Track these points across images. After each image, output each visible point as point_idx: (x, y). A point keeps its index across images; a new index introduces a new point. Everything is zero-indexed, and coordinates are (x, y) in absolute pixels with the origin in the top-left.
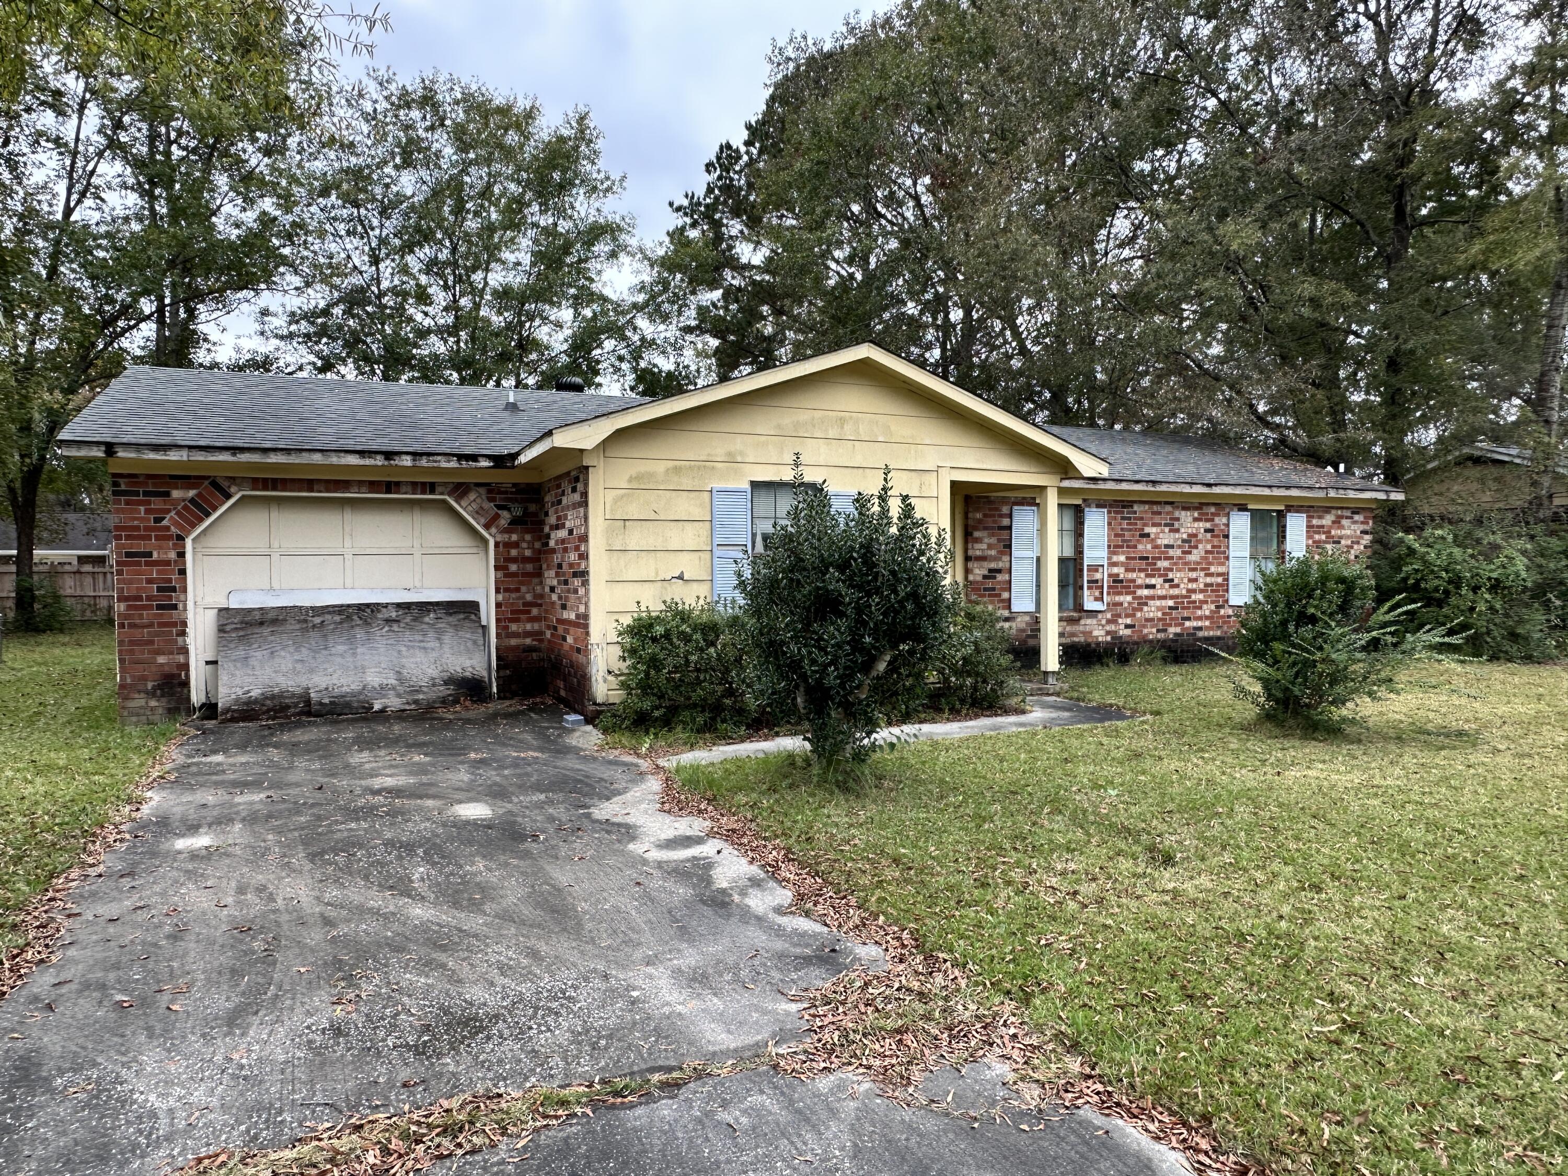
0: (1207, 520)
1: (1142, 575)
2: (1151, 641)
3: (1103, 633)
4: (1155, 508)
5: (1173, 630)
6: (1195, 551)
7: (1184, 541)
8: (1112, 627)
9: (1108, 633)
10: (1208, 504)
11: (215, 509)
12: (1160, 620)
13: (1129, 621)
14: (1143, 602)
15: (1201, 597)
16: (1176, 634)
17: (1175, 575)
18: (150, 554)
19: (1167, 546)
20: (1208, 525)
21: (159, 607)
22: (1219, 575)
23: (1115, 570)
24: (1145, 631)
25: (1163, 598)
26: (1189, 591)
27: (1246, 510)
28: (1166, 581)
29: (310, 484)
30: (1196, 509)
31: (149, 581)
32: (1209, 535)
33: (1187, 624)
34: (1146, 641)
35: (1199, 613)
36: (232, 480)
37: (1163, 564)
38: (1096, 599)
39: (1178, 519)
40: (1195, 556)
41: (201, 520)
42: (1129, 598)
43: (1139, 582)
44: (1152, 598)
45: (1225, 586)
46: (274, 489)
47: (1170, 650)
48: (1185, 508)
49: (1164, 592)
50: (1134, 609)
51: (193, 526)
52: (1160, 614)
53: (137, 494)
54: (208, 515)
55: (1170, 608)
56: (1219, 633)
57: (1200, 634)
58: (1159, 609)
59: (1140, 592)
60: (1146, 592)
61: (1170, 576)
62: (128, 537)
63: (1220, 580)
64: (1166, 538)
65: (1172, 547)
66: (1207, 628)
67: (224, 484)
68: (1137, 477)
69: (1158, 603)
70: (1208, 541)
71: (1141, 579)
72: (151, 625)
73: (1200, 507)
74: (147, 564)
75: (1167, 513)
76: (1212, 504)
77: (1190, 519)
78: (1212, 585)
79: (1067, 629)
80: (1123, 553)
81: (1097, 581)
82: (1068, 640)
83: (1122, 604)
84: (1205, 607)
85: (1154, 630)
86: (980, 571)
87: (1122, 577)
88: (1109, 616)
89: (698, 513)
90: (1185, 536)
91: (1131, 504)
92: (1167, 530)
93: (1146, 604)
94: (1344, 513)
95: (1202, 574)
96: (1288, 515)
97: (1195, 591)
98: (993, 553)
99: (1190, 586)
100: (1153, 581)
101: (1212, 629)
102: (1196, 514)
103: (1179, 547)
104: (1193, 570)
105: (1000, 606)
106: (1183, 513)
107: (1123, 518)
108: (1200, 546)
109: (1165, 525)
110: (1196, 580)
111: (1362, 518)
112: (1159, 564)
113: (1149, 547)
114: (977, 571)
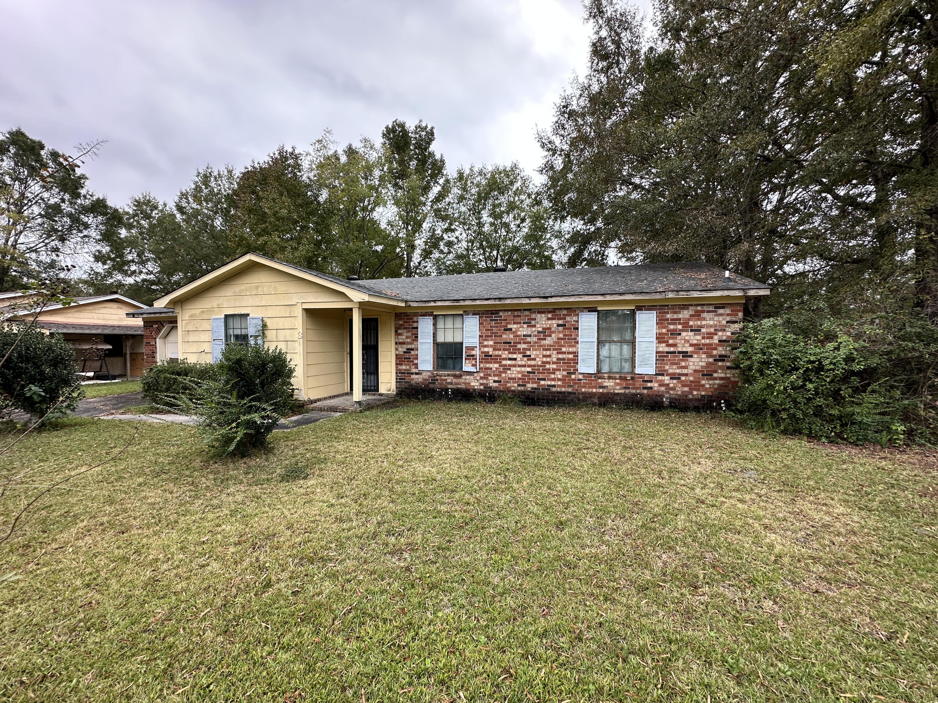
0: (559, 319)
1: (506, 352)
2: (514, 391)
3: (477, 384)
4: (516, 313)
5: (530, 386)
6: (549, 338)
7: (539, 332)
8: (485, 381)
9: (481, 384)
10: (561, 309)
11: (162, 330)
12: (519, 379)
13: (496, 378)
14: (507, 368)
15: (554, 366)
16: (532, 388)
17: (533, 354)
18: (150, 343)
19: (524, 336)
20: (561, 322)
21: (152, 357)
22: (569, 353)
23: (486, 349)
24: (509, 385)
25: (524, 366)
26: (543, 362)
27: (594, 311)
28: (523, 356)
30: (549, 312)
31: (150, 350)
32: (561, 328)
33: (542, 382)
34: (509, 390)
35: (553, 376)
36: (164, 322)
37: (522, 346)
38: (473, 365)
40: (548, 341)
42: (496, 365)
43: (504, 356)
44: (515, 366)
45: (575, 360)
47: (528, 398)
48: (539, 312)
49: (523, 363)
50: (500, 372)
51: (158, 335)
52: (520, 376)
53: (147, 327)
54: (160, 332)
55: (528, 372)
56: (570, 390)
57: (554, 389)
58: (519, 372)
59: (504, 362)
60: (509, 362)
61: (528, 353)
62: (146, 338)
63: (571, 356)
64: (524, 330)
65: (530, 336)
66: (559, 386)
67: (161, 323)
68: (488, 297)
69: (519, 369)
70: (559, 332)
71: (505, 354)
72: (151, 362)
73: (553, 311)
74: (149, 346)
75: (526, 316)
76: (565, 309)
77: (545, 319)
78: (564, 359)
79: (454, 380)
80: (492, 340)
81: (473, 356)
82: (455, 387)
83: (491, 369)
84: (558, 373)
85: (516, 385)
86: (402, 349)
87: (491, 353)
88: (482, 375)
89: (209, 328)
90: (540, 329)
91: (497, 312)
92: (525, 326)
93: (510, 369)
94: (706, 308)
95: (555, 352)
96: (638, 312)
97: (548, 363)
98: (409, 340)
99: (544, 359)
100: (514, 356)
101: (565, 387)
102: (550, 316)
103: (536, 336)
104: (547, 350)
105: (413, 367)
106: (539, 315)
107: (491, 320)
108: (553, 335)
109: (524, 323)
110: (550, 356)
111: (728, 311)
112: (519, 346)
113: (511, 336)
114: (400, 349)
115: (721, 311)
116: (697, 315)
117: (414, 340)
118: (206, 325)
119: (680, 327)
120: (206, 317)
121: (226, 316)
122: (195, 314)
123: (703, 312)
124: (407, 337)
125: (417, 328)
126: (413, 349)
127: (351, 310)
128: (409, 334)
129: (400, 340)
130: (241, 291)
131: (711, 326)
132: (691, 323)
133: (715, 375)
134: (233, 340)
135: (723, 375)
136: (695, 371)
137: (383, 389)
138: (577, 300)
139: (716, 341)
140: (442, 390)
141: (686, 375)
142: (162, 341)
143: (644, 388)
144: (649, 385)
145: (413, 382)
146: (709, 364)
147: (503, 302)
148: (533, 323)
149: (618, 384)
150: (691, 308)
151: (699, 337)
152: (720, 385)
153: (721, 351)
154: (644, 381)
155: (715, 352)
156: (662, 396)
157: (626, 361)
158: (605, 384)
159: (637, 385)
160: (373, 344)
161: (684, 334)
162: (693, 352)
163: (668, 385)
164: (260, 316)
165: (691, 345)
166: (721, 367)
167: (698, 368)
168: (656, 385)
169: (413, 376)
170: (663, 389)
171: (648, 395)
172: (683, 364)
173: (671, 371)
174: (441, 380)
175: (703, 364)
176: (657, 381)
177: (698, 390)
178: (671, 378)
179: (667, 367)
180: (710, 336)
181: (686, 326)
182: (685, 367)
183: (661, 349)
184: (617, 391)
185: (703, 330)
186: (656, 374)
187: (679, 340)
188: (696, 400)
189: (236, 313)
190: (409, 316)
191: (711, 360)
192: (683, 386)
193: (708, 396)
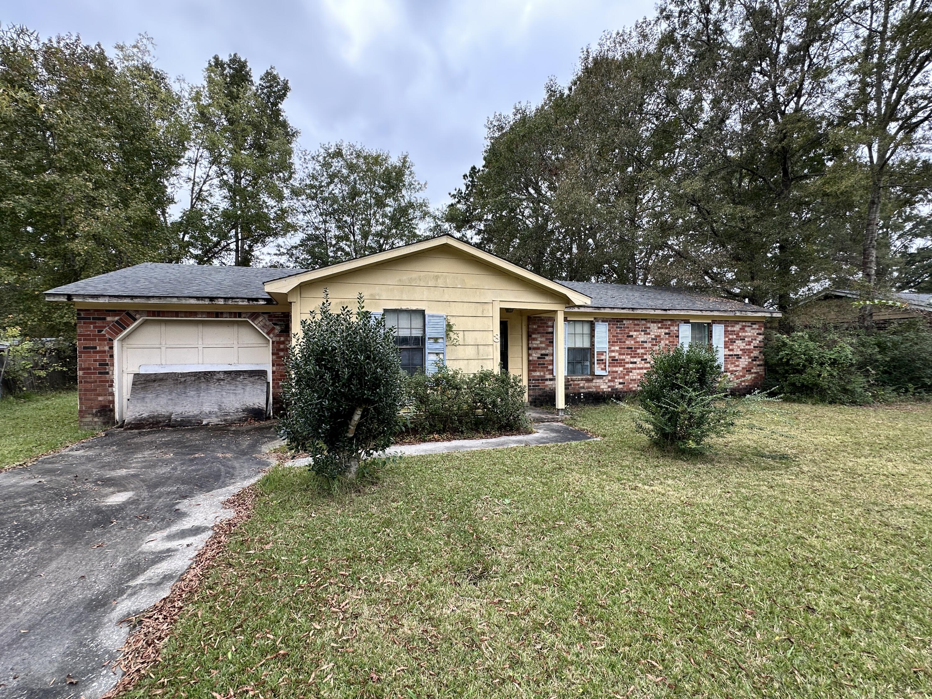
0: (666, 328)
1: (629, 357)
2: (634, 391)
3: (606, 387)
4: (636, 322)
7: (652, 339)
8: (612, 384)
9: (609, 387)
10: (667, 320)
11: (128, 326)
12: (639, 380)
13: (621, 381)
14: (629, 371)
17: (648, 357)
18: (96, 348)
19: (642, 342)
20: (667, 331)
21: (100, 373)
23: (613, 354)
24: (631, 386)
25: (642, 368)
27: (689, 323)
28: (642, 360)
29: (177, 314)
30: (659, 322)
31: (95, 361)
32: (667, 336)
34: (631, 391)
36: (137, 312)
37: (640, 351)
38: (602, 369)
39: (649, 328)
41: (121, 331)
42: (621, 369)
43: (627, 360)
44: (635, 369)
46: (159, 316)
48: (653, 322)
49: (642, 366)
50: (624, 374)
51: (117, 334)
52: (639, 377)
53: (89, 319)
54: (125, 329)
55: (645, 374)
58: (638, 374)
59: (627, 366)
60: (631, 366)
61: (645, 357)
62: (84, 340)
64: (642, 338)
65: (646, 342)
67: (133, 314)
69: (638, 371)
70: (666, 339)
72: (96, 382)
73: (661, 321)
74: (94, 352)
75: (643, 325)
76: (670, 320)
77: (656, 328)
79: (586, 384)
80: (617, 345)
81: (602, 360)
82: (586, 391)
83: (617, 372)
85: (636, 385)
86: (535, 355)
87: (617, 358)
88: (610, 378)
90: (653, 337)
91: (621, 320)
92: (643, 333)
93: (631, 372)
94: (747, 324)
98: (543, 345)
100: (635, 360)
102: (660, 325)
103: (650, 342)
105: (547, 373)
106: (652, 325)
107: (617, 327)
108: (662, 342)
109: (642, 331)
111: (757, 327)
112: (638, 351)
113: (633, 342)
115: (754, 326)
116: (743, 329)
117: (548, 345)
119: (735, 337)
121: (385, 310)
123: (746, 326)
124: (541, 342)
125: (552, 333)
126: (547, 355)
128: (543, 339)
129: (535, 346)
130: (411, 280)
131: (750, 337)
132: (740, 334)
133: (752, 371)
135: (755, 371)
136: (743, 368)
138: (678, 313)
139: (752, 347)
140: (575, 395)
141: (738, 371)
145: (547, 389)
146: (749, 362)
148: (648, 331)
150: (740, 323)
151: (744, 344)
152: (755, 378)
153: (756, 353)
155: (752, 355)
161: (737, 342)
162: (742, 355)
163: (730, 379)
164: (444, 314)
165: (741, 350)
166: (755, 365)
167: (744, 366)
169: (548, 383)
172: (737, 363)
173: (731, 369)
174: (574, 385)
175: (747, 363)
177: (744, 381)
178: (731, 374)
179: (729, 366)
180: (749, 343)
181: (738, 336)
182: (738, 366)
183: (726, 353)
185: (746, 339)
186: (724, 371)
187: (734, 347)
188: (745, 389)
189: (404, 308)
190: (543, 320)
191: (750, 360)
192: (737, 379)
193: (750, 386)
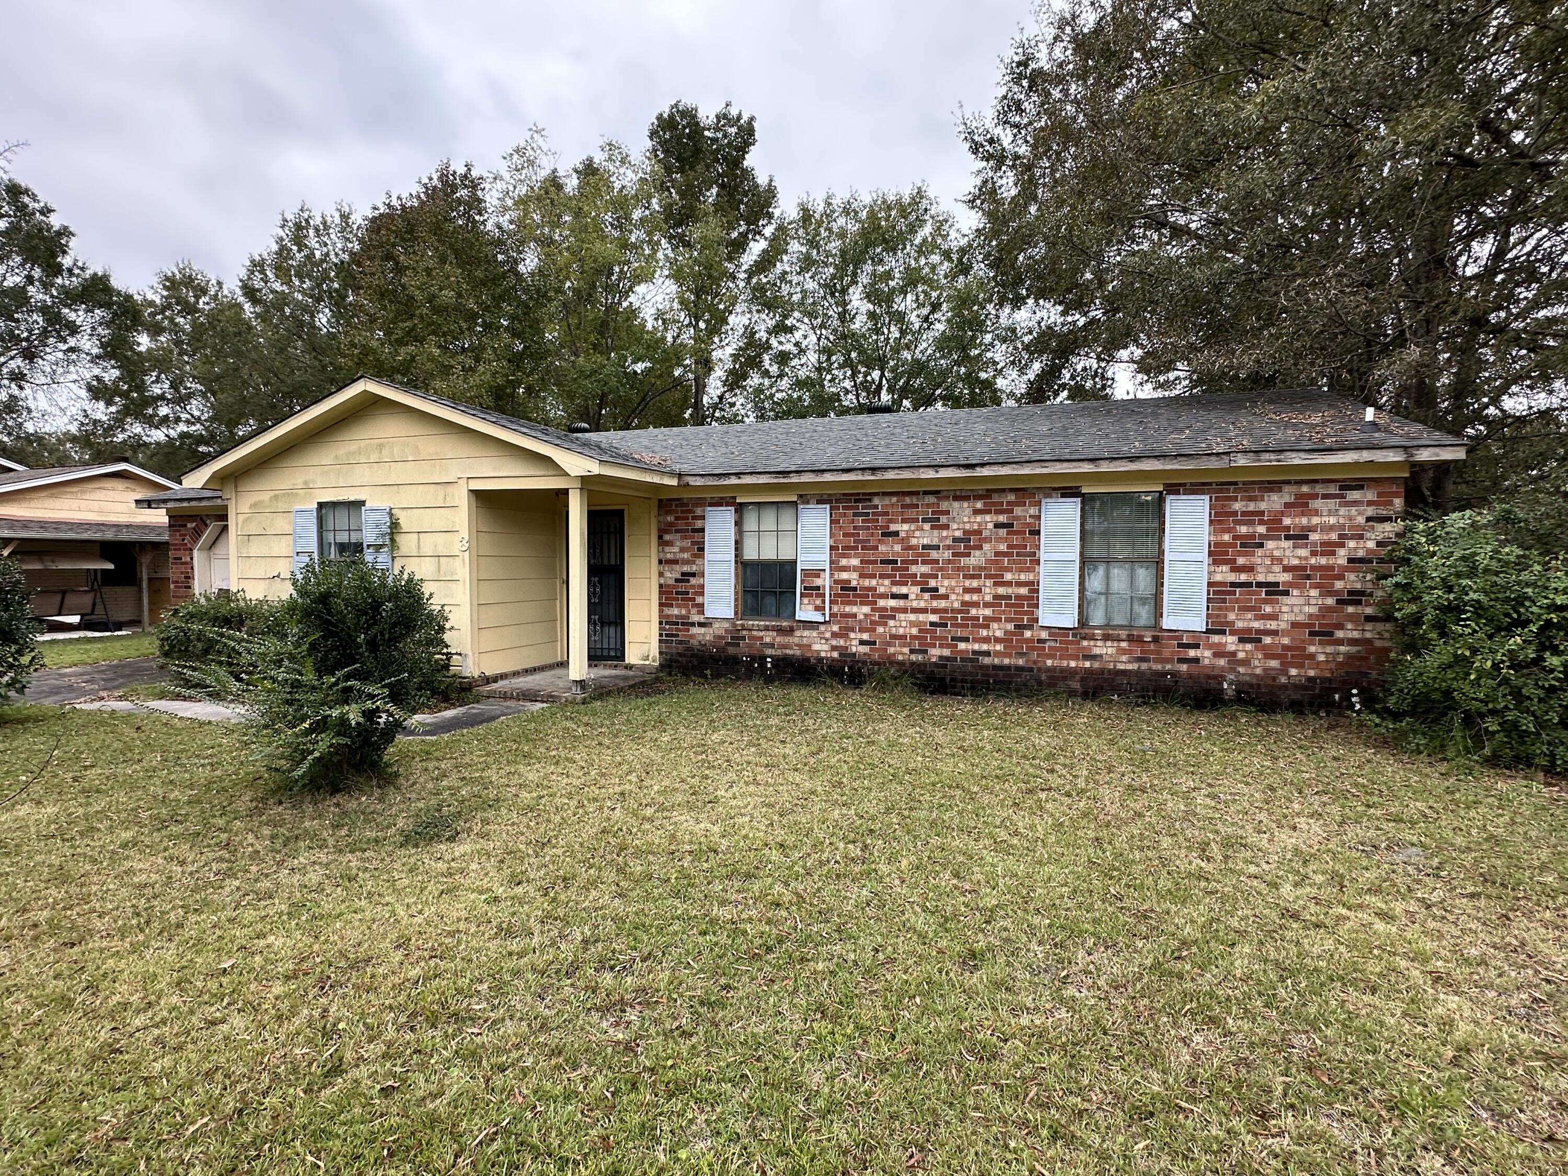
0: (998, 512)
1: (887, 582)
2: (902, 663)
3: (826, 647)
4: (908, 500)
5: (935, 653)
6: (977, 553)
7: (955, 540)
8: (842, 642)
9: (834, 648)
10: (1003, 490)
11: (203, 534)
12: (913, 637)
13: (865, 636)
14: (887, 615)
15: (988, 612)
16: (941, 658)
17: (943, 585)
18: (182, 559)
19: (925, 547)
20: (1002, 518)
21: (185, 587)
22: (1020, 584)
23: (844, 576)
24: (891, 650)
25: (924, 611)
26: (964, 603)
27: (1075, 495)
28: (923, 590)
30: (978, 497)
31: (182, 573)
32: (1003, 532)
33: (962, 646)
34: (891, 661)
35: (984, 633)
36: (208, 517)
37: (919, 569)
38: (817, 608)
39: (947, 513)
40: (976, 559)
41: (198, 540)
42: (866, 609)
43: (881, 590)
44: (904, 610)
45: (1032, 599)
47: (931, 677)
48: (957, 498)
49: (922, 604)
50: (872, 622)
51: (195, 543)
52: (914, 631)
53: (176, 526)
54: (201, 537)
55: (932, 624)
56: (1021, 662)
57: (987, 661)
58: (912, 624)
59: (882, 603)
60: (892, 603)
61: (932, 583)
62: (174, 550)
63: (1023, 591)
64: (924, 536)
65: (937, 548)
66: (998, 654)
67: (200, 519)
68: (849, 466)
69: (912, 617)
70: (1000, 540)
71: (884, 586)
73: (987, 495)
74: (181, 564)
75: (928, 506)
76: (1011, 490)
77: (968, 511)
78: (1009, 597)
79: (778, 639)
80: (856, 556)
81: (818, 588)
82: (779, 652)
83: (855, 616)
84: (995, 625)
85: (906, 650)
86: (671, 575)
87: (854, 583)
88: (835, 628)
89: (288, 529)
90: (958, 534)
91: (868, 497)
92: (927, 526)
93: (893, 618)
94: (1320, 489)
95: (989, 583)
96: (1169, 499)
97: (976, 605)
98: (686, 556)
99: (967, 597)
100: (904, 590)
101: (1010, 656)
102: (979, 505)
103: (948, 547)
104: (973, 577)
105: (694, 611)
106: (956, 504)
107: (855, 515)
108: (986, 547)
109: (924, 520)
110: (978, 590)
111: (1370, 495)
112: (914, 569)
113: (898, 548)
114: (668, 574)
115: (1354, 495)
116: (1301, 505)
117: (695, 556)
118: (282, 524)
119: (1261, 529)
120: (281, 507)
121: (321, 505)
122: (261, 502)
123: (1315, 496)
124: (682, 550)
125: (702, 530)
126: (693, 575)
127: (565, 492)
128: (687, 543)
129: (669, 556)
130: (349, 455)
131: (1331, 528)
132: (1287, 521)
133: (1340, 634)
134: (333, 555)
135: (1356, 635)
136: (1295, 625)
137: (633, 656)
138: (1038, 471)
139: (1342, 561)
140: (753, 659)
141: (1274, 633)
142: (204, 554)
143: (1182, 661)
144: (1192, 653)
145: (694, 642)
146: (1324, 609)
147: (879, 476)
148: (944, 519)
149: (1123, 651)
150: (1286, 488)
151: (1303, 552)
152: (1348, 656)
153: (1352, 581)
154: (1181, 645)
155: (1339, 585)
156: (1220, 678)
157: (1143, 601)
158: (1097, 651)
159: (1166, 653)
160: (613, 562)
161: (1270, 544)
162: (1291, 584)
163: (1234, 654)
164: (386, 505)
165: (1286, 569)
166: (1351, 618)
167: (1300, 618)
168: (1208, 653)
169: (695, 630)
170: (1222, 662)
171: (1190, 676)
172: (1268, 609)
173: (1240, 625)
174: (752, 638)
175: (1313, 610)
176: (1210, 646)
177: (1300, 666)
178: (1241, 640)
179: (1232, 616)
180: (1329, 549)
181: (1276, 529)
182: (1273, 617)
183: (1218, 578)
184: (1121, 667)
185: (1314, 537)
186: (1208, 631)
187: (1259, 558)
188: (1297, 687)
189: (340, 498)
190: (687, 505)
191: (1330, 601)
192: (1268, 656)
193: (1324, 680)
